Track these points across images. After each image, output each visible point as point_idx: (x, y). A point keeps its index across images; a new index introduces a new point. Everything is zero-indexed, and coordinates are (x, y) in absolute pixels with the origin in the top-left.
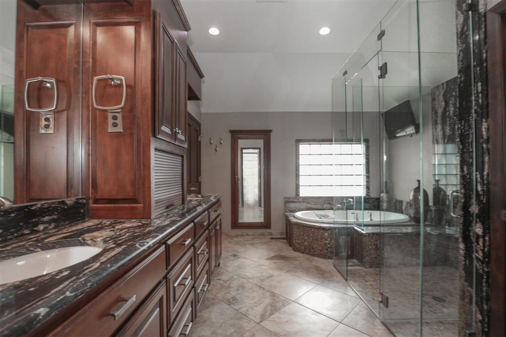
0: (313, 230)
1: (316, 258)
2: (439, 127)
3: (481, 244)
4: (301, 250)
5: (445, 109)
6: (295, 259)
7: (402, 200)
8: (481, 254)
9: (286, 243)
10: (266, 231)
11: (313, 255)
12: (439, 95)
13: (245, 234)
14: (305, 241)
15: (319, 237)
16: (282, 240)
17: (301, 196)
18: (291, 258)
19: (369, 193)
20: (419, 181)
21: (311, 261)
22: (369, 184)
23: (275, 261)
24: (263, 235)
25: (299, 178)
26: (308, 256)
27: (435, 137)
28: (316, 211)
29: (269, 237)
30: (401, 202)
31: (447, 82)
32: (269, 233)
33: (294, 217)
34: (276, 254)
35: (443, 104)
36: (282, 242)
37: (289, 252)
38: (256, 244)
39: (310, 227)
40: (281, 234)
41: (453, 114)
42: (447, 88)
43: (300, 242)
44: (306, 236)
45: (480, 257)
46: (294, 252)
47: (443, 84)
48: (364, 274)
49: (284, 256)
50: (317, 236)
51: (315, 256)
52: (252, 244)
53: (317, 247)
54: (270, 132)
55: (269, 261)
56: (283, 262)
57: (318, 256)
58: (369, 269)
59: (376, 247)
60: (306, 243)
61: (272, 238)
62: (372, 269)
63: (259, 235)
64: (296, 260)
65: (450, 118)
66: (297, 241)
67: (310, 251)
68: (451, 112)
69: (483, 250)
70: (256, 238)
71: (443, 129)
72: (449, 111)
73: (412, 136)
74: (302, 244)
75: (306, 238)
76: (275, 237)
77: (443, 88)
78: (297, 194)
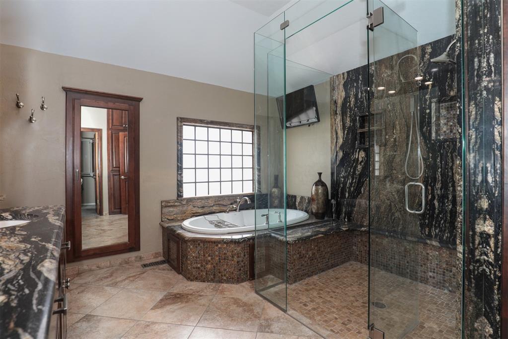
0: (219, 246)
1: (225, 285)
2: (339, 118)
3: (492, 245)
4: (202, 276)
5: (345, 99)
6: (198, 295)
7: (295, 195)
8: (493, 257)
9: (171, 270)
10: (132, 255)
11: (221, 281)
12: (339, 84)
13: (94, 268)
14: (207, 264)
15: (229, 254)
16: (161, 266)
17: (185, 196)
18: (191, 294)
19: (260, 189)
20: (320, 174)
21: (222, 292)
22: (260, 178)
23: (168, 308)
24: (127, 263)
25: (182, 171)
26: (214, 284)
27: (334, 128)
28: (206, 216)
29: (139, 264)
30: (295, 197)
31: (348, 72)
32: (136, 257)
33: (182, 228)
34: (165, 293)
35: (343, 94)
36: (164, 270)
37: (183, 285)
38: (121, 281)
39: (215, 242)
40: (156, 255)
41: (354, 105)
42: (347, 78)
43: (199, 265)
44: (209, 256)
45: (490, 260)
46: (189, 283)
47: (343, 74)
48: (294, 293)
49: (180, 294)
50: (225, 254)
51: (222, 283)
52: (115, 285)
53: (225, 270)
54: (140, 102)
55: (159, 311)
56: (183, 305)
57: (227, 281)
58: (294, 284)
59: (300, 255)
60: (209, 266)
61: (145, 266)
62: (296, 284)
63: (121, 264)
64: (200, 296)
65: (351, 109)
66: (195, 266)
67: (215, 277)
68: (352, 103)
69: (495, 252)
70: (117, 270)
71: (343, 120)
72: (350, 102)
73: (309, 126)
74: (202, 268)
75: (209, 258)
76: (147, 262)
77: (343, 78)
78: (180, 195)
